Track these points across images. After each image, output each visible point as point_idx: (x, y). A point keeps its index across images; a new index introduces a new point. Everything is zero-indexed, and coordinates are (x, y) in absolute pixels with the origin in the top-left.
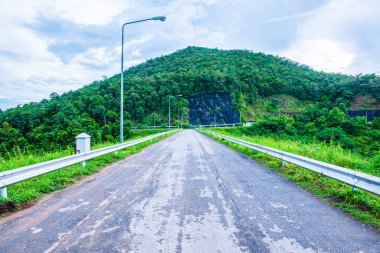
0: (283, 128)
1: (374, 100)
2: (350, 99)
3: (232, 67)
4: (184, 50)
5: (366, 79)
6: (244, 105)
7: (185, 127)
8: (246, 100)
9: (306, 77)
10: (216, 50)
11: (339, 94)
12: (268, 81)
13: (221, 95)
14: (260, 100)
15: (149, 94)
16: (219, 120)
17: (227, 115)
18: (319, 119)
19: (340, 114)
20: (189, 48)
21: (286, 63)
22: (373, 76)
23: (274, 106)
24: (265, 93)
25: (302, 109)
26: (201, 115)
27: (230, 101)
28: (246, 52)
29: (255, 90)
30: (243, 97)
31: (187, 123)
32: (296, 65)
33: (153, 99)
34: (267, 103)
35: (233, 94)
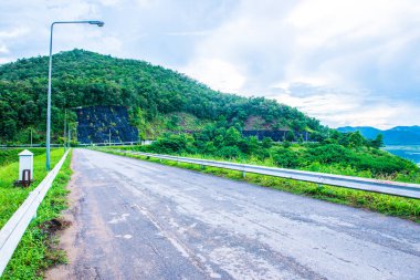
0: (184, 147)
1: (263, 121)
2: (244, 119)
3: (129, 79)
4: (70, 53)
5: (257, 101)
6: (143, 121)
7: (73, 146)
8: (145, 116)
9: (205, 96)
10: (109, 57)
11: (235, 114)
12: (168, 97)
13: (117, 109)
14: (159, 116)
15: (23, 103)
16: (114, 138)
17: (124, 132)
18: (218, 138)
19: (236, 134)
20: (75, 50)
21: (185, 79)
22: (262, 99)
23: (174, 124)
24: (164, 110)
25: (201, 128)
26: (92, 131)
27: (127, 116)
28: (144, 63)
29: (155, 106)
30: (141, 112)
31: (75, 141)
32: (194, 82)
33: (30, 109)
34: (167, 120)
35: (131, 109)
